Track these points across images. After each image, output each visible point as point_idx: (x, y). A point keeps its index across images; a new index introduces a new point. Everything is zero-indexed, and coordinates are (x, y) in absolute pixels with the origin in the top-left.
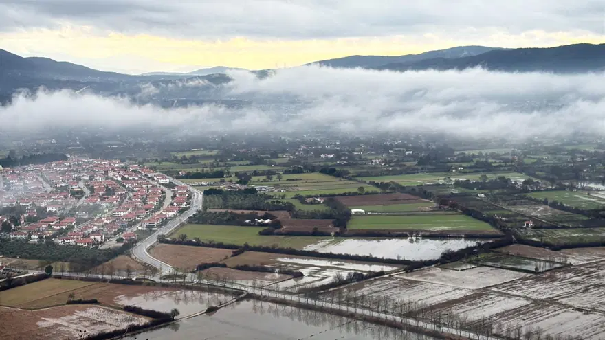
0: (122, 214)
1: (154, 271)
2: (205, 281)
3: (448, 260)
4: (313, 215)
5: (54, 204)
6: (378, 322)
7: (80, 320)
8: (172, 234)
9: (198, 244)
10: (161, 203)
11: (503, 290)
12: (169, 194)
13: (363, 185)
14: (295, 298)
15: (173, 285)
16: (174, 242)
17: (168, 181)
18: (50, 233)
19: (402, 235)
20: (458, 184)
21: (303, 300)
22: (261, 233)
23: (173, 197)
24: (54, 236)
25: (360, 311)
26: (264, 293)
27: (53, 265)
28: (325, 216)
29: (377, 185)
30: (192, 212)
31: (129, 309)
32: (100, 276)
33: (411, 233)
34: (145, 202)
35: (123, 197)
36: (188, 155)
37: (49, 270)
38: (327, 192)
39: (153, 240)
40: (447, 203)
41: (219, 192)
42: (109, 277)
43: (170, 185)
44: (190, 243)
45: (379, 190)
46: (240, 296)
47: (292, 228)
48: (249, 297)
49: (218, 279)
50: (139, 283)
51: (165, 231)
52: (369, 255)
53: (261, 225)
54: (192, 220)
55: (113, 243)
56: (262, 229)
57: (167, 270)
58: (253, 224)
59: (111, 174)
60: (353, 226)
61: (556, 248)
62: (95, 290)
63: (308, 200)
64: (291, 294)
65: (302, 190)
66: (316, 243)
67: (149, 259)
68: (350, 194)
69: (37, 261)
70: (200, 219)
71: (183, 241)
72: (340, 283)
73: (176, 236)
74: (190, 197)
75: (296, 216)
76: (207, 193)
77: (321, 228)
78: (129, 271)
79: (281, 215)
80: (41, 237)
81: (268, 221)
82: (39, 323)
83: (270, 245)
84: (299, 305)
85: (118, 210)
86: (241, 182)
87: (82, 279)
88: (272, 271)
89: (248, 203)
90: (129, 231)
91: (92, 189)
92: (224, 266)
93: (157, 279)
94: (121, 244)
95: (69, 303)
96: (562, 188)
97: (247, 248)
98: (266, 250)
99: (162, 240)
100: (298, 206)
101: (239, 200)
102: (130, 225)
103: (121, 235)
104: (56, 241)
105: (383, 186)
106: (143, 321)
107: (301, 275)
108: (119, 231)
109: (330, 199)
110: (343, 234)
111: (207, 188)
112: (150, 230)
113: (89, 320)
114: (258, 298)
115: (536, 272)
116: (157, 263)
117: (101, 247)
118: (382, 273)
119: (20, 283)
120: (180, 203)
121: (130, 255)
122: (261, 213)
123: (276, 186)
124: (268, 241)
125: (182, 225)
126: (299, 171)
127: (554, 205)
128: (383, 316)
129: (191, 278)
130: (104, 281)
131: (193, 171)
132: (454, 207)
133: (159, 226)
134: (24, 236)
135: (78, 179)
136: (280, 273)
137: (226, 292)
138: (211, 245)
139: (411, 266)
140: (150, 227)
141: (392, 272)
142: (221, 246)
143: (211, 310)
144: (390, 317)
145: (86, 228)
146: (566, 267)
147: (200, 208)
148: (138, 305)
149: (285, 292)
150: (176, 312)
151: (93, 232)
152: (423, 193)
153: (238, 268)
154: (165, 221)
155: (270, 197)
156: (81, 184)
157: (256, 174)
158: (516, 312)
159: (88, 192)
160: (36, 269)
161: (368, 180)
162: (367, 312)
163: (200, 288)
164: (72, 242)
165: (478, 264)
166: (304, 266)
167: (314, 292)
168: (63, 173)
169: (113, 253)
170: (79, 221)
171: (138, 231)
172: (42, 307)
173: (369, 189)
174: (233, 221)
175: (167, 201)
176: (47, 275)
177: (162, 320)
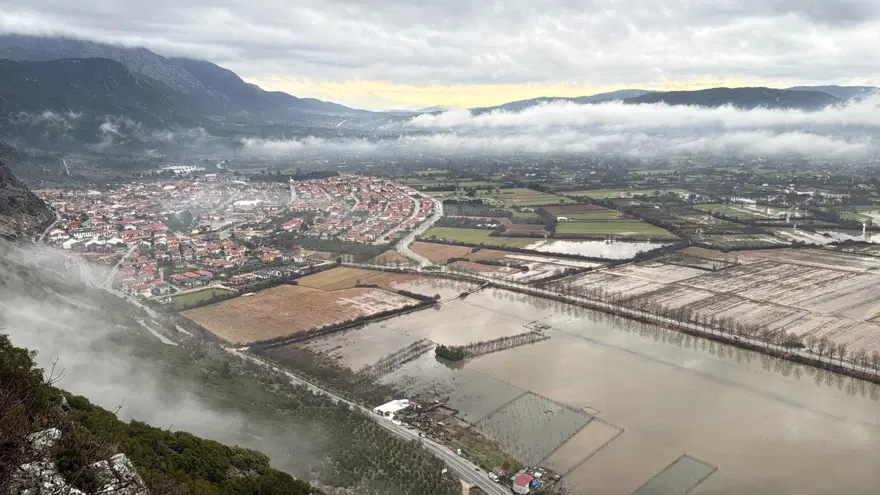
0: (385, 218)
1: (417, 263)
2: (455, 272)
3: (641, 259)
4: (528, 222)
5: (335, 209)
6: (595, 308)
7: (367, 300)
8: (424, 234)
9: (445, 242)
10: (412, 210)
11: (689, 284)
12: (417, 203)
13: (562, 198)
14: (526, 287)
15: (431, 274)
16: (426, 241)
17: (415, 193)
18: (336, 232)
19: (600, 239)
20: (636, 198)
21: (532, 289)
22: (490, 235)
23: (421, 206)
24: (339, 234)
25: (578, 299)
26: (504, 283)
27: (341, 256)
28: (537, 223)
29: (573, 198)
30: (436, 218)
31: (401, 293)
32: (377, 266)
33: (607, 237)
34: (401, 208)
35: (384, 205)
36: (426, 173)
37: (339, 260)
38: (536, 204)
39: (411, 239)
40: (632, 213)
41: (455, 202)
42: (383, 267)
43: (417, 196)
44: (439, 242)
45: (574, 201)
46: (483, 285)
47: (515, 231)
48: (491, 285)
49: (465, 271)
50: (406, 272)
51: (419, 232)
53: (489, 228)
54: (437, 224)
55: (381, 241)
56: (491, 232)
57: (425, 263)
58: (484, 228)
59: (372, 187)
60: (560, 230)
61: (726, 250)
62: (373, 277)
63: (523, 210)
64: (524, 284)
65: (516, 201)
66: (533, 243)
67: (410, 254)
68: (553, 205)
69: (330, 254)
70: (441, 223)
71: (434, 240)
72: (558, 275)
73: (428, 236)
74: (433, 207)
75: (516, 221)
76: (445, 203)
77: (537, 232)
78: (398, 262)
79: (503, 221)
80: (329, 235)
81: (494, 225)
82: (337, 302)
83: (500, 245)
84: (531, 294)
85: (383, 215)
86: (469, 195)
87: (363, 268)
88: (505, 265)
89: (476, 211)
90: (392, 232)
91: (360, 199)
92: (467, 260)
93: (419, 270)
94: (388, 242)
95: (357, 286)
96: (721, 202)
97: (482, 246)
98: (497, 248)
99: (418, 239)
100: (516, 214)
101: (470, 209)
102: (393, 226)
103: (387, 235)
104: (340, 237)
105: (576, 198)
106: (414, 302)
107: (526, 269)
108: (386, 231)
109: (540, 210)
110: (553, 237)
111: (446, 199)
112: (408, 232)
113: (374, 300)
114: (498, 287)
115: (714, 270)
116: (417, 257)
117: (374, 244)
118: (590, 269)
119: (319, 270)
120: (426, 211)
121: (395, 250)
122: (489, 219)
123: (496, 198)
124: (497, 241)
125: (431, 227)
126: (511, 187)
127: (717, 216)
128: (598, 304)
129: (444, 269)
130: (380, 270)
131: (432, 185)
132: (637, 216)
133: (414, 228)
134: (317, 234)
135: (350, 191)
136: (511, 266)
137: (472, 281)
138: (454, 243)
139: (612, 264)
140: (408, 228)
141: (598, 268)
142: (462, 244)
143: (464, 295)
144: (604, 305)
145: (361, 228)
146: (736, 266)
147: (442, 214)
148: (408, 290)
149: (518, 282)
150: (438, 297)
151: (366, 232)
152: (610, 204)
153: (478, 262)
154: (417, 225)
155: (494, 207)
156: (352, 194)
157: (479, 188)
158: (705, 303)
159: (358, 201)
160: (329, 259)
161: (566, 194)
162: (585, 301)
163: (452, 277)
164: (353, 239)
165: (665, 262)
166: (528, 262)
167: (540, 283)
168: (338, 186)
169: (383, 249)
170: (356, 223)
171: (399, 232)
172: (337, 289)
173: (568, 201)
174: (468, 225)
175: (417, 209)
176: (338, 264)
177: (428, 302)
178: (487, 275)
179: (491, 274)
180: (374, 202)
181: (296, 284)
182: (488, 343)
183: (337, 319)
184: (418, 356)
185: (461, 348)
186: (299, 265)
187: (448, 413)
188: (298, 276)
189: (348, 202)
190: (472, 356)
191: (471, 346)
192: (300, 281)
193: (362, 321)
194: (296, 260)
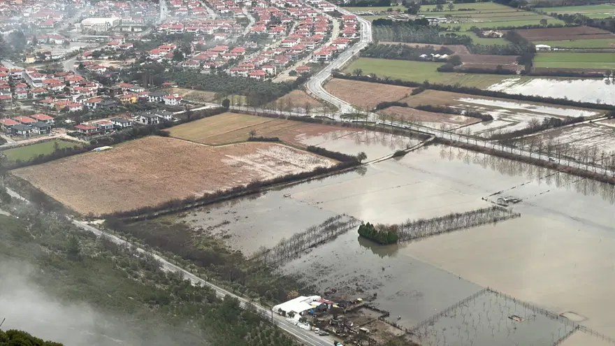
0: (291, 45)
1: (334, 109)
2: (388, 122)
4: (494, 51)
5: (221, 31)
6: (585, 175)
7: (265, 159)
8: (345, 68)
9: (374, 79)
10: (329, 33)
12: (336, 24)
13: (545, 17)
14: (488, 145)
15: (354, 125)
16: (348, 77)
17: (332, 9)
18: (220, 64)
19: (597, 76)
21: (497, 147)
22: (439, 70)
23: (341, 27)
24: (226, 67)
25: (563, 162)
26: (455, 138)
27: (230, 97)
29: (560, 17)
30: (362, 45)
31: (312, 150)
32: (278, 112)
33: (608, 73)
34: (312, 31)
37: (226, 103)
38: (506, 25)
39: (326, 74)
41: (389, 22)
42: (287, 114)
43: (335, 14)
44: (365, 79)
45: (563, 23)
46: (427, 140)
47: (472, 64)
48: (437, 141)
49: (402, 121)
50: (318, 121)
51: (337, 64)
52: (563, 98)
53: (438, 60)
54: (363, 53)
55: (285, 77)
56: (439, 65)
57: (346, 108)
58: (429, 60)
60: (539, 63)
62: (274, 127)
63: (486, 34)
64: (482, 139)
65: (476, 21)
66: (500, 83)
67: (325, 95)
68: (530, 27)
69: (213, 94)
70: (370, 52)
71: (359, 77)
72: (535, 128)
73: (350, 71)
74: (358, 28)
75: (476, 50)
76: (375, 24)
77: (506, 65)
78: (308, 107)
79: (458, 50)
80: (212, 67)
81: (445, 56)
82: (223, 160)
83: (452, 84)
84: (494, 153)
85: (287, 40)
86: (410, 12)
87: (259, 115)
88: (458, 113)
89: (419, 35)
90: (299, 64)
91: (256, 16)
92: (405, 105)
93: (337, 118)
94: (294, 78)
95: (250, 140)
97: (427, 86)
98: (448, 89)
99: (336, 74)
100: (476, 40)
101: (411, 33)
102: (301, 57)
103: (294, 68)
104: (228, 71)
105: (568, 19)
106: (329, 163)
107: (488, 119)
108: (291, 64)
109: (511, 33)
110: (529, 74)
111: (377, 18)
112: (322, 63)
113: (273, 159)
114: (447, 143)
116: (335, 101)
117: (274, 81)
118: (581, 119)
119: (199, 116)
120: (349, 35)
121: (304, 90)
122: (437, 47)
123: (448, 16)
124: (447, 79)
125: (354, 58)
128: (590, 168)
129: (372, 117)
130: (283, 117)
133: (331, 59)
134: (195, 66)
135: (241, 5)
136: (466, 115)
137: (411, 135)
138: (387, 82)
140: (322, 60)
141: (592, 118)
142: (398, 83)
143: (399, 155)
144: (599, 171)
145: (257, 59)
147: (371, 40)
148: (321, 146)
149: (476, 137)
150: (363, 156)
151: (264, 64)
153: (420, 108)
154: (336, 55)
155: (444, 29)
156: (245, 10)
157: (424, 3)
159: (253, 20)
160: (212, 101)
161: (549, 11)
162: (572, 164)
163: (383, 129)
164: (245, 74)
166: (492, 108)
167: (507, 139)
169: (287, 88)
170: (250, 51)
171: (309, 64)
172: (222, 142)
173: (553, 21)
174: (407, 55)
175: (336, 33)
176: (225, 109)
177: (349, 164)
178: (432, 126)
179: (438, 126)
180: (275, 21)
181: (166, 135)
182: (432, 222)
183: (223, 184)
184: (334, 237)
185: (394, 228)
186: (171, 109)
187: (375, 315)
188: (169, 124)
189: (239, 21)
190: (410, 238)
191: (408, 225)
192: (173, 131)
193: (257, 188)
194: (167, 102)
